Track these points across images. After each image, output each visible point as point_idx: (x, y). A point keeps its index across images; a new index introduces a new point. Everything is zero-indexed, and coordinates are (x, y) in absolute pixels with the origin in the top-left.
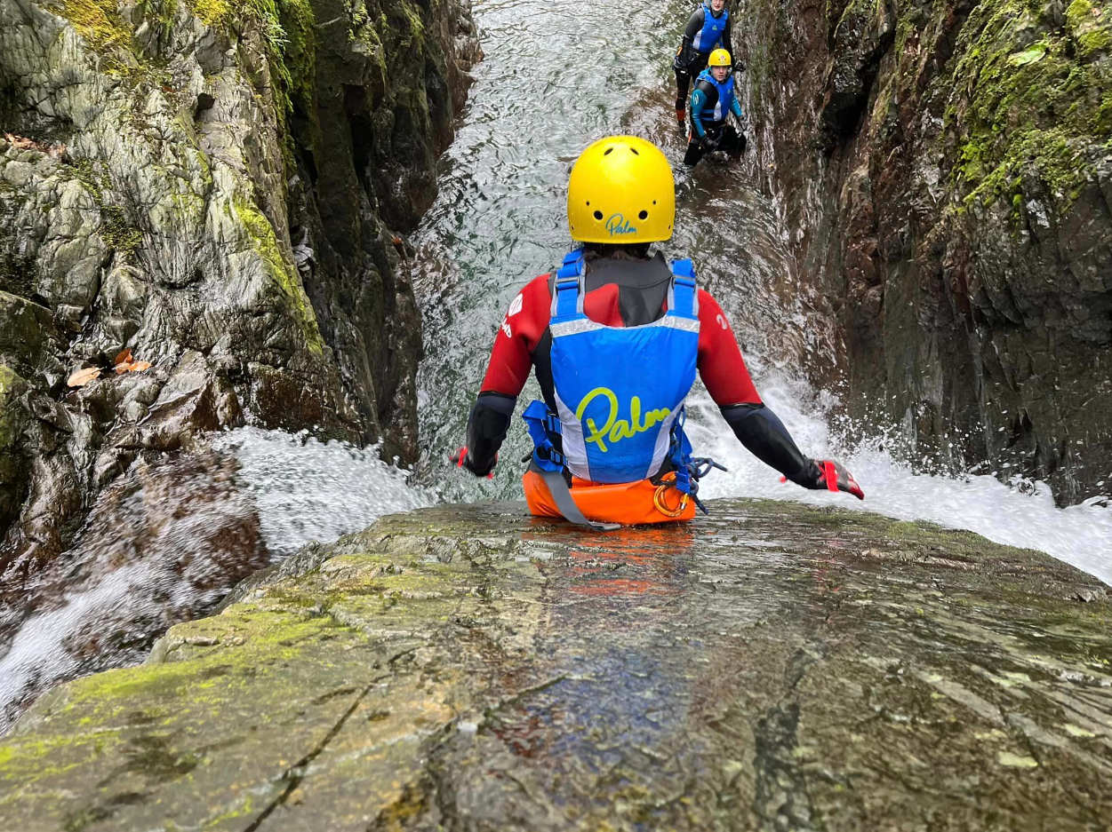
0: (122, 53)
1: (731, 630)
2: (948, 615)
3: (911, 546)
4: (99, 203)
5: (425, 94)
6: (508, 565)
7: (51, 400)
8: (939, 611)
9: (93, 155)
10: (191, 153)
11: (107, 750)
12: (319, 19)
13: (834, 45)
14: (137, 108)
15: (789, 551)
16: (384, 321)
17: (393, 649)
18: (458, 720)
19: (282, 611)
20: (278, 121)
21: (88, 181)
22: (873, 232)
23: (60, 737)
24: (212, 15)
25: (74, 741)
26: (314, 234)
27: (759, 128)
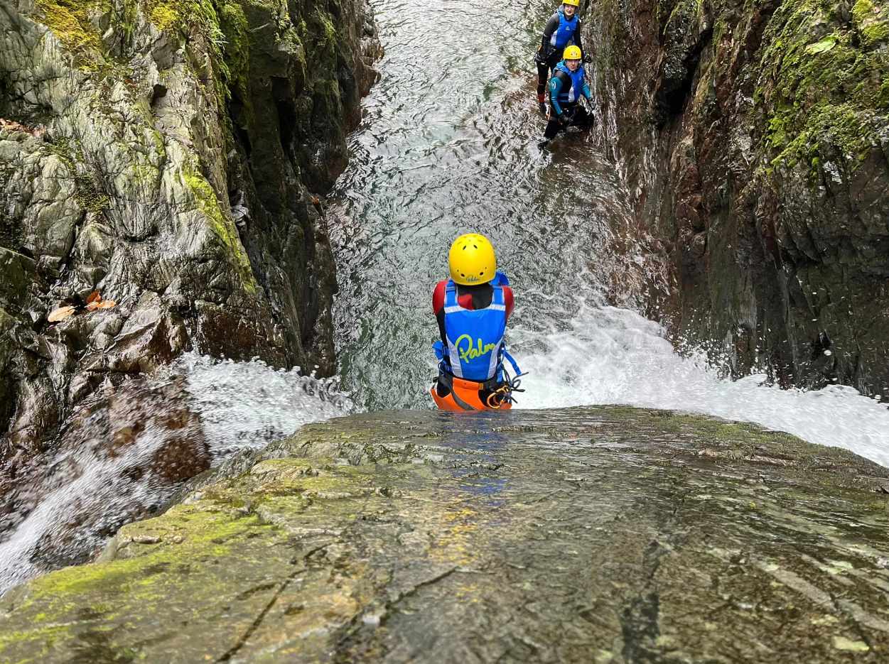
0: (92, 52)
1: (595, 524)
2: (777, 508)
3: (739, 446)
4: (74, 173)
5: (337, 84)
6: (407, 467)
7: (34, 333)
8: (769, 504)
9: (69, 134)
10: (148, 132)
11: (57, 644)
12: (252, 25)
13: (663, 41)
14: (105, 97)
15: (638, 452)
16: (306, 265)
17: (309, 545)
18: (363, 613)
19: (216, 511)
20: (219, 106)
21: (65, 156)
22: (698, 189)
23: (16, 633)
24: (164, 21)
25: (28, 637)
26: (249, 197)
27: (604, 107)
